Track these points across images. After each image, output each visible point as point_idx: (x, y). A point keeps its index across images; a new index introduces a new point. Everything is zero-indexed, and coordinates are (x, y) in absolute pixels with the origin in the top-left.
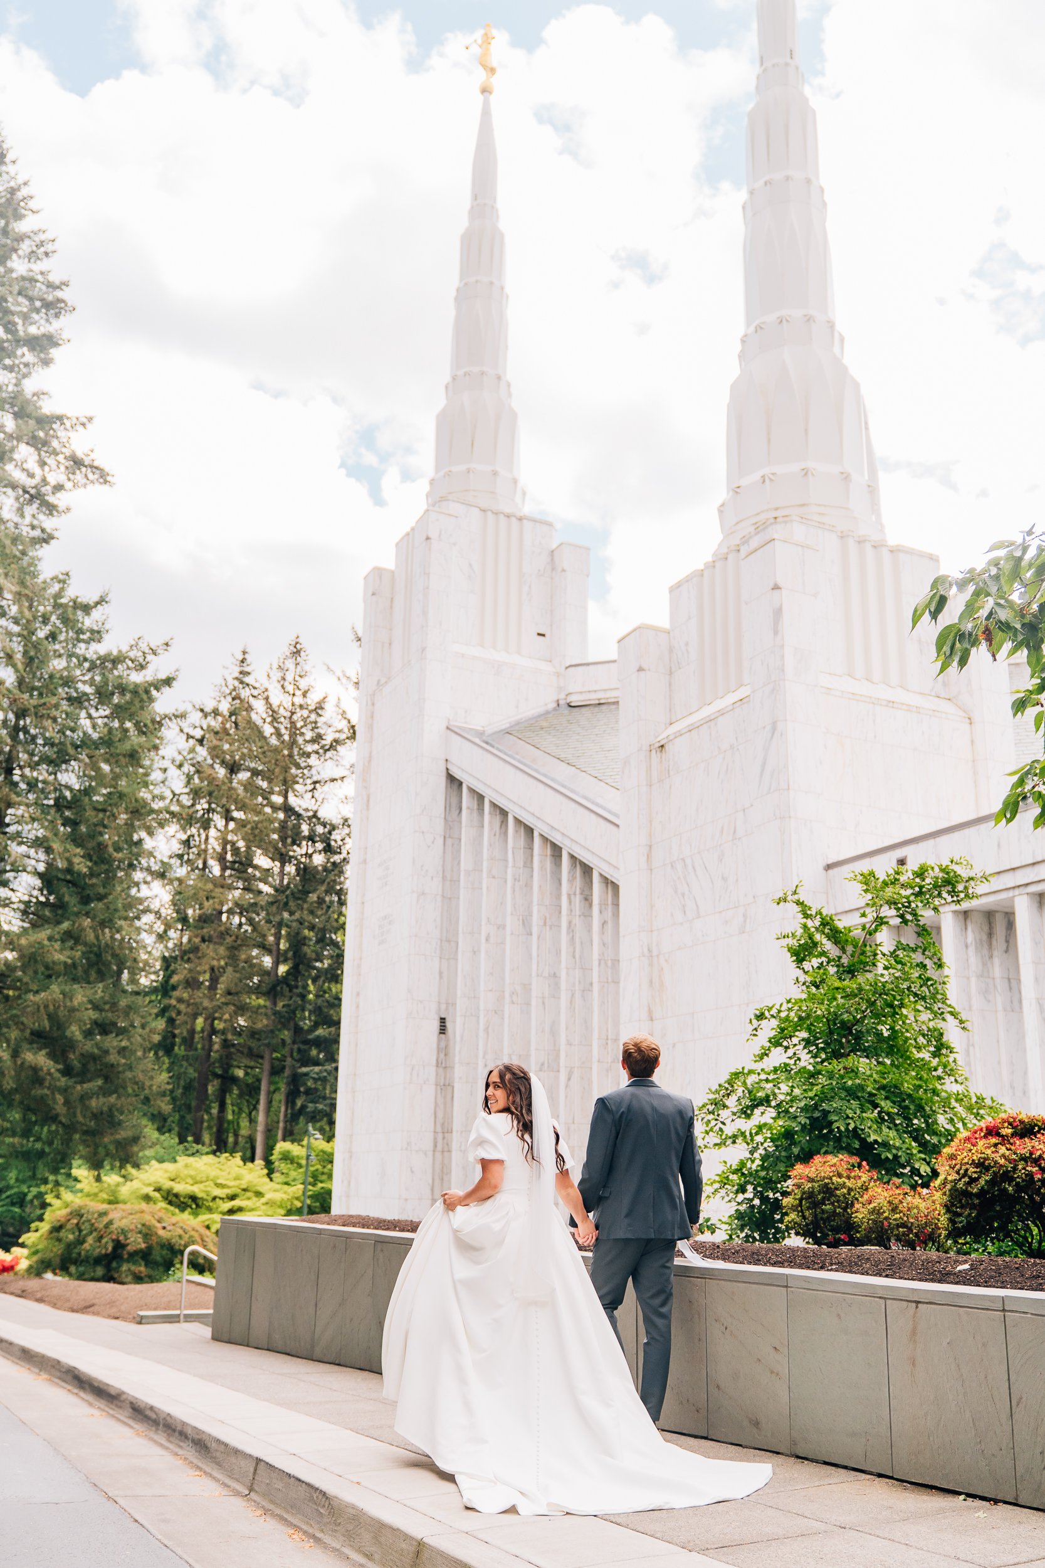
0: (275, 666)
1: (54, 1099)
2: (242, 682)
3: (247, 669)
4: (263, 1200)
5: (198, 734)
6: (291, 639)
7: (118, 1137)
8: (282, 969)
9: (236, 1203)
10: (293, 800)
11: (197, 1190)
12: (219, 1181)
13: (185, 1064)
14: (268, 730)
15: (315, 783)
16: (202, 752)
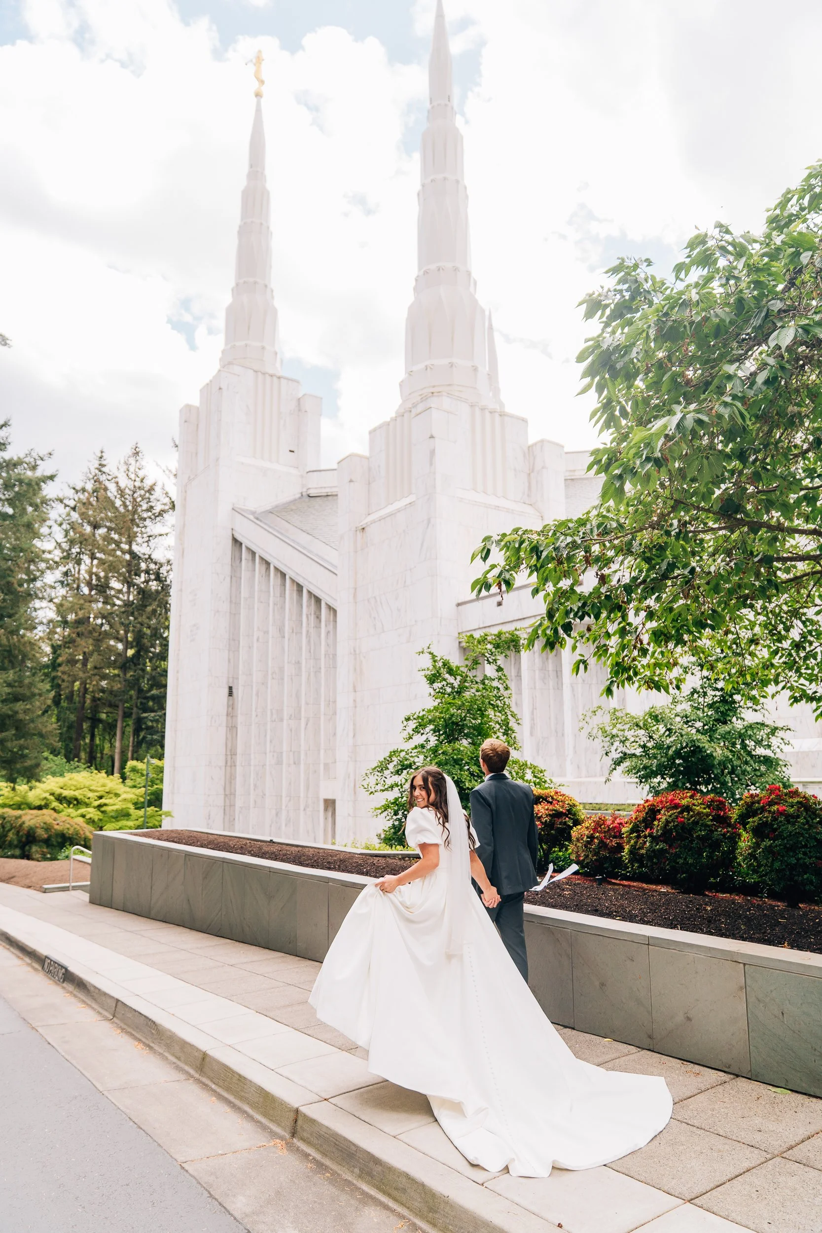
0: (122, 462)
2: (100, 471)
3: (104, 463)
4: (120, 799)
5: (72, 503)
6: (133, 445)
7: (26, 764)
8: (130, 652)
9: (103, 801)
10: (135, 548)
11: (78, 794)
12: (91, 788)
13: (68, 712)
14: (118, 503)
15: (149, 537)
16: (75, 516)
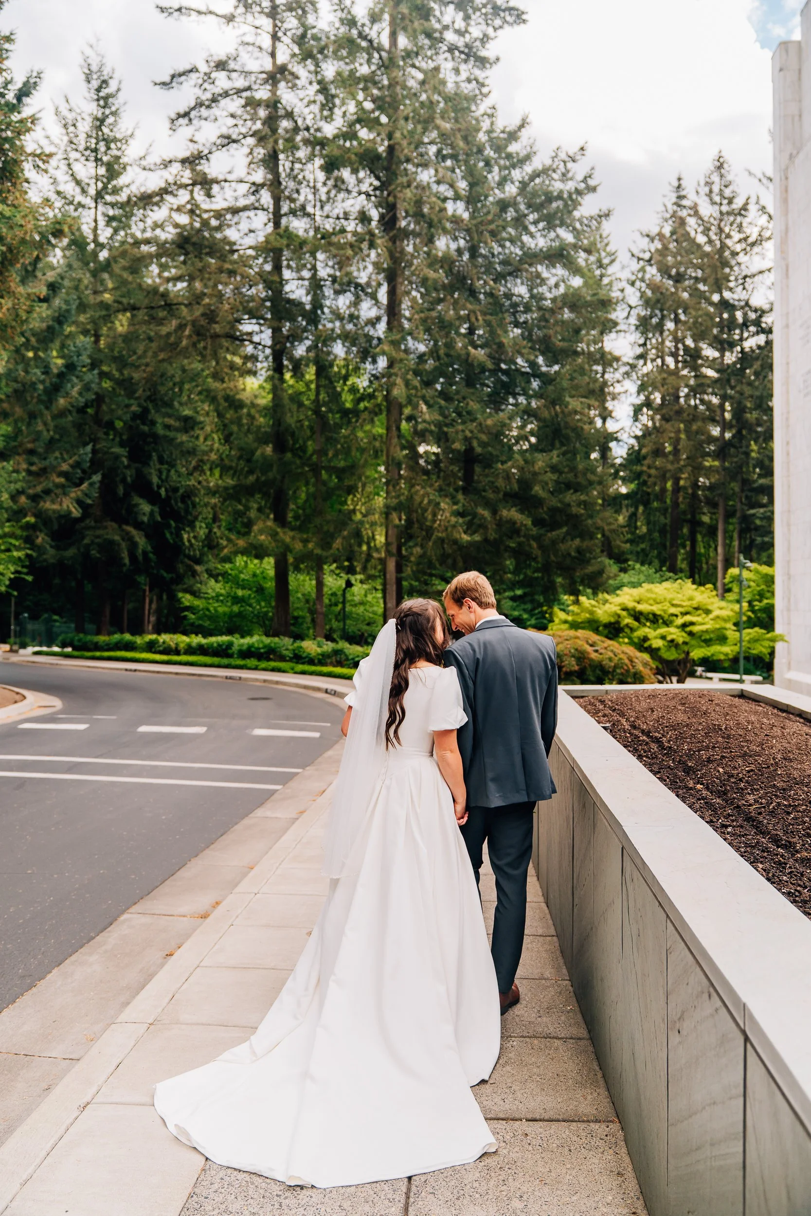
0: (702, 183)
1: (530, 545)
2: (679, 206)
3: (683, 193)
4: (711, 616)
5: (647, 256)
6: (714, 154)
7: (587, 571)
8: (728, 435)
9: (688, 618)
10: (727, 295)
11: (656, 609)
12: (675, 602)
13: (658, 514)
14: (701, 239)
15: (745, 277)
16: (652, 271)
